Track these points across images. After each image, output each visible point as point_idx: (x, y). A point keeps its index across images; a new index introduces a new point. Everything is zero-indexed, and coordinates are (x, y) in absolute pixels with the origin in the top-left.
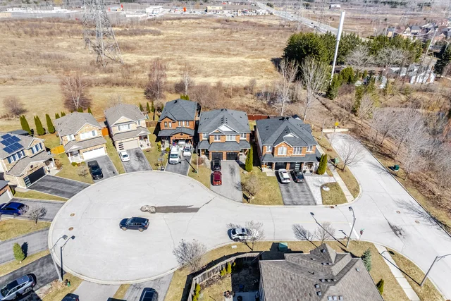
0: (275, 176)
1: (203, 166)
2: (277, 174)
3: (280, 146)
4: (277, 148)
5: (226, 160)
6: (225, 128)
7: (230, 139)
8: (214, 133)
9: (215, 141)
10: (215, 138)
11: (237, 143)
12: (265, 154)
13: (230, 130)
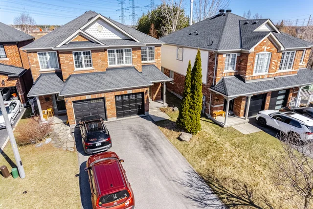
0: (254, 130)
1: (49, 146)
2: (261, 123)
3: (259, 50)
4: (254, 54)
5: (115, 119)
6: (103, 31)
7: (118, 63)
8: (71, 43)
9: (76, 69)
10: (76, 62)
11: (136, 70)
12: (221, 79)
13: (115, 35)
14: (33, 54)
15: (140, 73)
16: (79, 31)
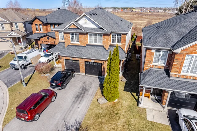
1: (45, 78)
3: (191, 52)
5: (84, 74)
6: (87, 23)
7: (94, 42)
8: (69, 28)
9: (71, 42)
10: (72, 38)
11: (104, 48)
12: (149, 70)
13: (94, 25)
14: (57, 32)
15: (107, 50)
16: (72, 22)
